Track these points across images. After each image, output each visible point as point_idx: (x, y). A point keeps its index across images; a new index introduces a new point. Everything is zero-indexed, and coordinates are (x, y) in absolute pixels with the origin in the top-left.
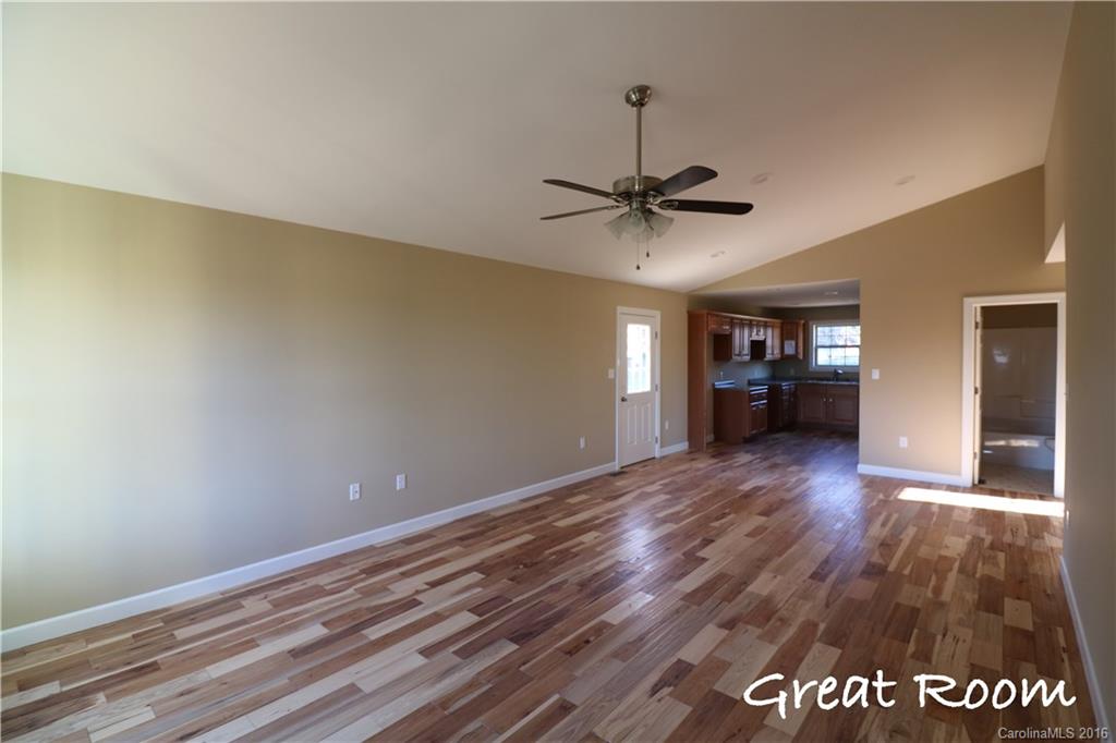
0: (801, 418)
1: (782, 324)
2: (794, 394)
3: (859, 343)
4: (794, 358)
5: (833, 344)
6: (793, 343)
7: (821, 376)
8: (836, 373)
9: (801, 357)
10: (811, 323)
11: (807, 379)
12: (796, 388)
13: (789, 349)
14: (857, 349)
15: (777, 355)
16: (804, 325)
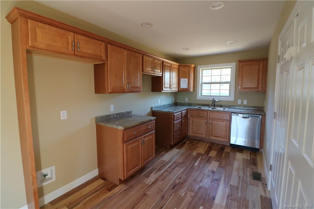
0: (190, 133)
1: (179, 66)
2: (185, 117)
3: (229, 80)
4: (186, 90)
5: (213, 81)
6: (186, 80)
7: (203, 103)
8: (214, 101)
9: (192, 90)
10: (198, 67)
11: (195, 105)
12: (187, 113)
13: (184, 84)
14: (228, 85)
15: (175, 89)
16: (194, 68)
